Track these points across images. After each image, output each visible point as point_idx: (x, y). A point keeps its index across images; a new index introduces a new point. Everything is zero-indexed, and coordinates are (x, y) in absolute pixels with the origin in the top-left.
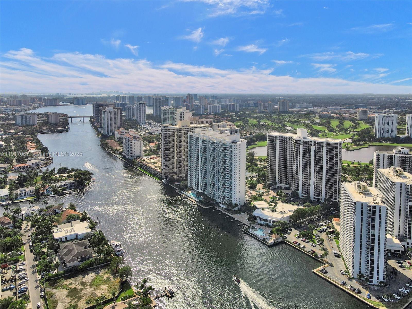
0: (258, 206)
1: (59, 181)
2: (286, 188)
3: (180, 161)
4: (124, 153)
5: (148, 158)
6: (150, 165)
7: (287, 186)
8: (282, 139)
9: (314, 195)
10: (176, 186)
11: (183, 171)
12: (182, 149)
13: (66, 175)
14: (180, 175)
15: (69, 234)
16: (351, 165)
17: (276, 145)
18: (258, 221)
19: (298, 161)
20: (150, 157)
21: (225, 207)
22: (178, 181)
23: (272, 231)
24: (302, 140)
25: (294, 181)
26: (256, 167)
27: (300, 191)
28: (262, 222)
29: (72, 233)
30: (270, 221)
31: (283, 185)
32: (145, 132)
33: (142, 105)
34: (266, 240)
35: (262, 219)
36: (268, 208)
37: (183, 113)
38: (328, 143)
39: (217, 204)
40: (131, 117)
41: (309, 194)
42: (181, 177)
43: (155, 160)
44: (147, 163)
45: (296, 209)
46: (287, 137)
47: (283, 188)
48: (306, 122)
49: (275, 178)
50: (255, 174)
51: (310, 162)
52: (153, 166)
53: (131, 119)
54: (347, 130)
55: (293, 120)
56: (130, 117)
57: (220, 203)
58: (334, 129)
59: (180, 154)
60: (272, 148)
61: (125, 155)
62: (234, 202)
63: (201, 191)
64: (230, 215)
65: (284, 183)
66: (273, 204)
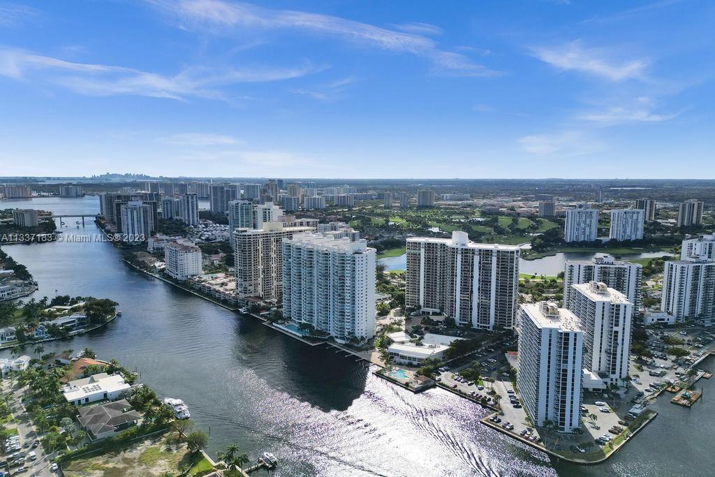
0: (395, 340)
1: (56, 317)
2: (434, 314)
3: (267, 281)
4: (167, 271)
5: (212, 277)
6: (217, 288)
7: (438, 310)
8: (429, 247)
9: (478, 322)
10: (262, 316)
11: (273, 294)
12: (271, 263)
13: (70, 307)
14: (268, 301)
15: (92, 393)
16: (531, 280)
17: (419, 255)
18: (397, 359)
19: (453, 275)
20: (214, 275)
21: (343, 342)
22: (264, 309)
23: (418, 373)
24: (460, 247)
25: (448, 304)
26: (388, 286)
27: (457, 317)
28: (402, 361)
29: (96, 392)
30: (414, 359)
31: (431, 310)
32: (200, 238)
33: (192, 198)
34: (410, 385)
35: (403, 357)
36: (411, 341)
37: (267, 211)
38: (498, 251)
39: (332, 339)
40: (171, 215)
41: (471, 320)
42: (270, 303)
43: (225, 280)
44: (212, 285)
45: (453, 342)
46: (436, 244)
47: (431, 314)
48: (462, 221)
49: (419, 300)
50: (386, 296)
51: (472, 277)
52: (221, 289)
53: (171, 218)
54: (524, 231)
55: (441, 218)
56: (169, 216)
57: (337, 337)
58: (503, 230)
59: (267, 271)
60: (414, 259)
61: (171, 274)
62: (358, 334)
63: (304, 322)
64: (353, 353)
65: (432, 307)
66: (418, 336)
